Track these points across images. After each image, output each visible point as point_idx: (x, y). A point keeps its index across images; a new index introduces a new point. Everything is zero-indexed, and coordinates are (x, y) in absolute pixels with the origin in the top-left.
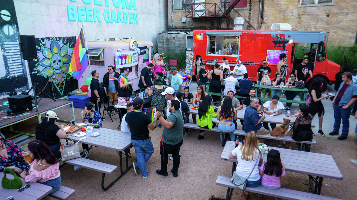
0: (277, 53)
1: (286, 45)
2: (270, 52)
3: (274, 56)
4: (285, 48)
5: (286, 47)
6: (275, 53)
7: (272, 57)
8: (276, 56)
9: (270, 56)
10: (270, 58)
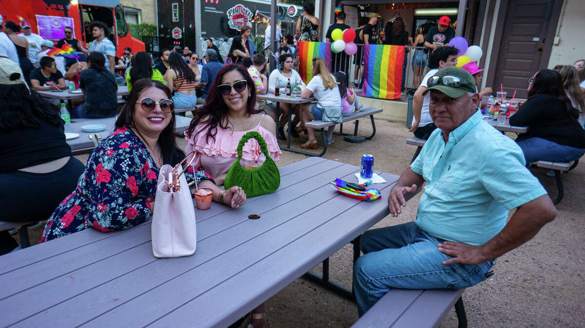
0: (55, 20)
1: (67, 6)
2: (43, 18)
3: (53, 27)
4: (68, 12)
5: (68, 10)
6: (52, 20)
7: (49, 29)
8: (54, 26)
9: (44, 27)
10: (44, 30)
